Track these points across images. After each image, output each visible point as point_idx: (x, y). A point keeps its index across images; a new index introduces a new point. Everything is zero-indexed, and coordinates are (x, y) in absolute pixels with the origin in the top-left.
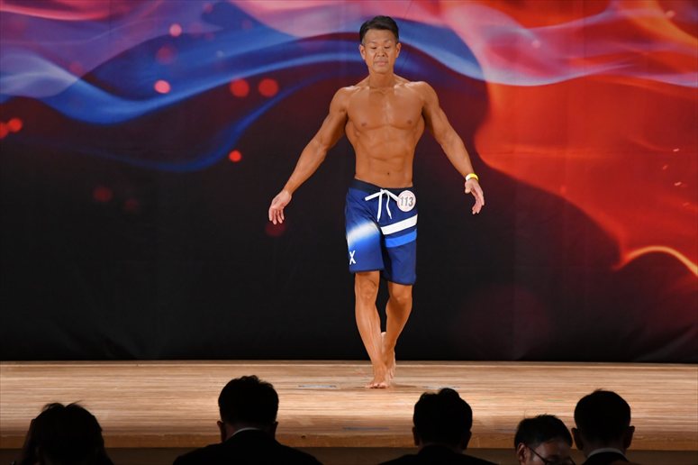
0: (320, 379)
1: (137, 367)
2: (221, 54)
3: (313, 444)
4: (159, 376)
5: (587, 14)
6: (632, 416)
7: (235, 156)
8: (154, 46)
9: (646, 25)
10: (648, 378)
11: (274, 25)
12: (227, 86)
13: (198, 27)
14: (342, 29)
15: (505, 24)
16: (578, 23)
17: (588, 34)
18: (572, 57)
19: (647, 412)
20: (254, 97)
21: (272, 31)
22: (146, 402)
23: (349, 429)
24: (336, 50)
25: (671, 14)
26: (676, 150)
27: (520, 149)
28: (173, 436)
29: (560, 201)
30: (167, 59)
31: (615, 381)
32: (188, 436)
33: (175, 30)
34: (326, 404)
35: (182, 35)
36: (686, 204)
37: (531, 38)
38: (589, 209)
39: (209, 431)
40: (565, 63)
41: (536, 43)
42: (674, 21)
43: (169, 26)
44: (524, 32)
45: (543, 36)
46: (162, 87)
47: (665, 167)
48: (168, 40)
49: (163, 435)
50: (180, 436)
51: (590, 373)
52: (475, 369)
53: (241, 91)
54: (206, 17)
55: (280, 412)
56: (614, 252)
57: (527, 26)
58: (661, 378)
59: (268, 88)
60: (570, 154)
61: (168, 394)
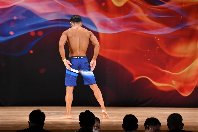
0: (54, 111)
1: (5, 108)
2: (27, 24)
3: (52, 129)
4: (10, 111)
5: (125, 15)
6: (138, 121)
7: (31, 52)
8: (9, 22)
9: (140, 18)
10: (141, 111)
11: (42, 17)
12: (29, 33)
13: (21, 17)
14: (60, 18)
15: (103, 17)
16: (122, 17)
17: (125, 20)
18: (121, 26)
19: (140, 120)
20: (36, 36)
21: (41, 18)
22: (7, 118)
23: (62, 125)
24: (58, 24)
25: (147, 15)
26: (148, 51)
27: (107, 50)
28: (14, 127)
29: (118, 64)
30: (13, 26)
31: (133, 112)
32: (18, 127)
33: (15, 18)
34: (56, 118)
35: (17, 19)
36: (151, 65)
37: (110, 21)
38: (125, 66)
39: (24, 125)
40: (119, 27)
41: (112, 22)
42: (148, 17)
43: (13, 16)
44: (108, 19)
45: (113, 20)
46: (12, 33)
47: (145, 55)
48: (13, 21)
49: (11, 126)
50: (16, 127)
51: (126, 109)
52: (95, 109)
53: (33, 34)
54: (23, 14)
55: (45, 120)
56: (132, 77)
57: (109, 17)
58: (144, 111)
59: (40, 34)
60: (121, 52)
61: (13, 115)
